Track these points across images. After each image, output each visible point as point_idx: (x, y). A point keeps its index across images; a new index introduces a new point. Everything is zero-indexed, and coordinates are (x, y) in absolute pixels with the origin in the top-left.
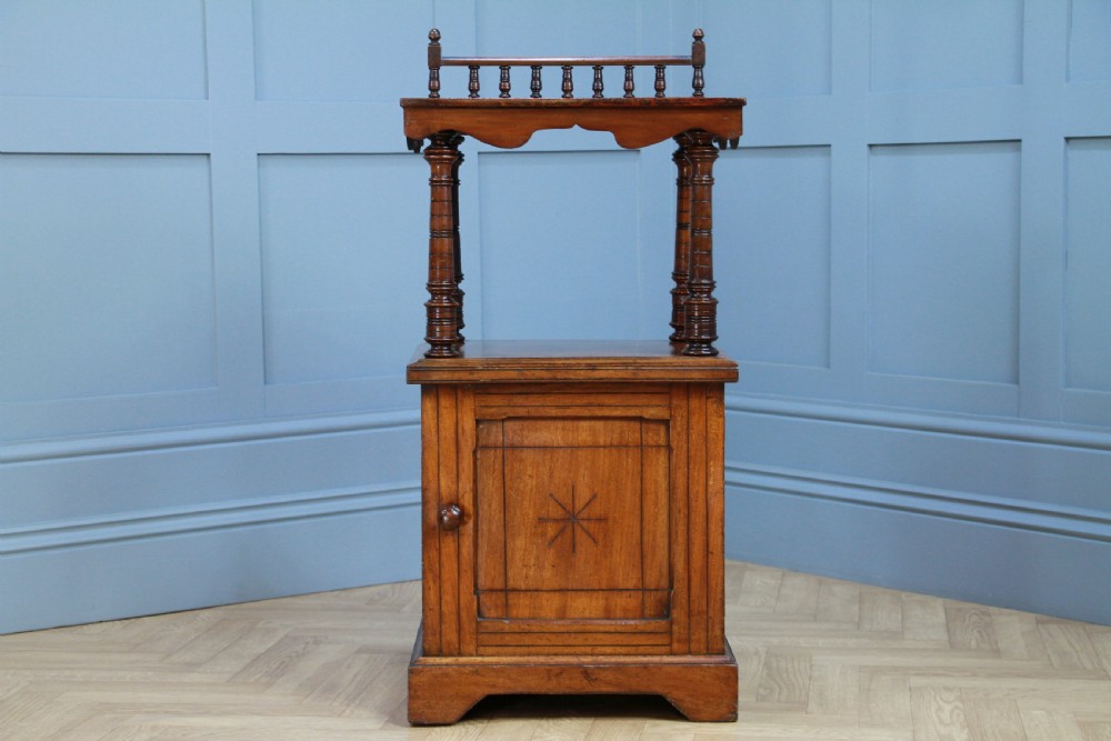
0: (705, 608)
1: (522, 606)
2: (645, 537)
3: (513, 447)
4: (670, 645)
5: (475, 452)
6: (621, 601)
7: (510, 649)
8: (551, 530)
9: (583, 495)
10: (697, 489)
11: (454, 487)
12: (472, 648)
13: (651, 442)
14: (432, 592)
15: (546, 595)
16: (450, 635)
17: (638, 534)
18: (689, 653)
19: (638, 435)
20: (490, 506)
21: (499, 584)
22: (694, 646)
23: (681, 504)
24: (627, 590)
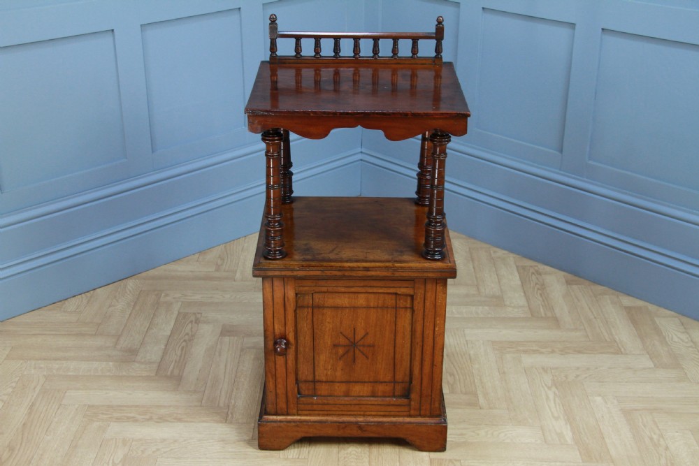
0: (430, 393)
1: (323, 389)
2: (396, 356)
3: (319, 307)
4: (409, 411)
5: (295, 311)
6: (381, 388)
7: (317, 412)
8: (341, 351)
9: (360, 333)
10: (429, 332)
11: (283, 329)
12: (295, 411)
13: (402, 306)
14: (271, 383)
15: (338, 384)
16: (282, 405)
17: (393, 354)
18: (420, 415)
19: (394, 302)
20: (305, 338)
21: (310, 378)
22: (422, 412)
23: (418, 340)
24: (385, 382)
